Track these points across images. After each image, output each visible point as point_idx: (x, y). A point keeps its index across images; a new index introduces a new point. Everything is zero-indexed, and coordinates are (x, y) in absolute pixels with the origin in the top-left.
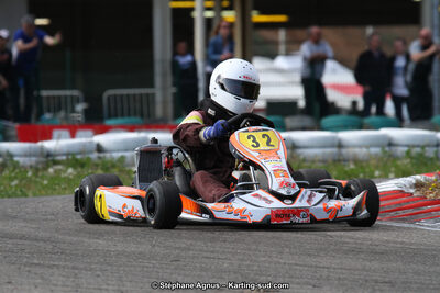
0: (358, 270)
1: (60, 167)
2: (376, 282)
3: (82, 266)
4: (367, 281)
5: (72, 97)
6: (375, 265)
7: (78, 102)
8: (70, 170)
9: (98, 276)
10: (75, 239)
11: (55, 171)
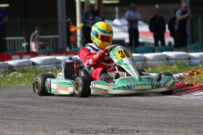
0: (153, 118)
1: (15, 73)
2: (162, 123)
3: (27, 119)
4: (158, 123)
5: (20, 40)
6: (162, 115)
7: (23, 42)
8: (20, 74)
9: (34, 123)
10: (23, 106)
11: (13, 75)
